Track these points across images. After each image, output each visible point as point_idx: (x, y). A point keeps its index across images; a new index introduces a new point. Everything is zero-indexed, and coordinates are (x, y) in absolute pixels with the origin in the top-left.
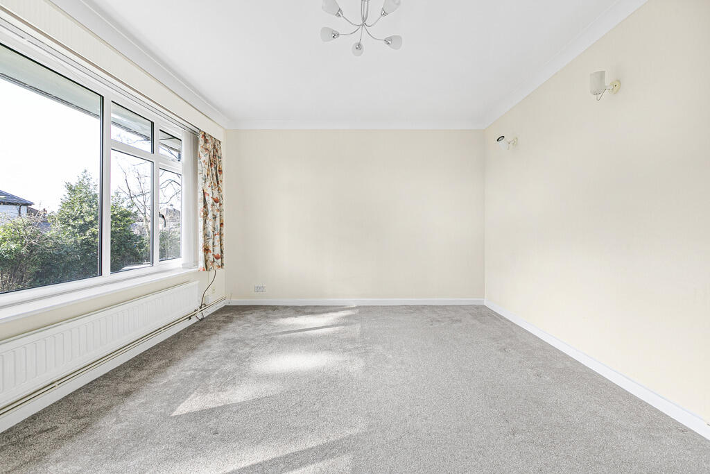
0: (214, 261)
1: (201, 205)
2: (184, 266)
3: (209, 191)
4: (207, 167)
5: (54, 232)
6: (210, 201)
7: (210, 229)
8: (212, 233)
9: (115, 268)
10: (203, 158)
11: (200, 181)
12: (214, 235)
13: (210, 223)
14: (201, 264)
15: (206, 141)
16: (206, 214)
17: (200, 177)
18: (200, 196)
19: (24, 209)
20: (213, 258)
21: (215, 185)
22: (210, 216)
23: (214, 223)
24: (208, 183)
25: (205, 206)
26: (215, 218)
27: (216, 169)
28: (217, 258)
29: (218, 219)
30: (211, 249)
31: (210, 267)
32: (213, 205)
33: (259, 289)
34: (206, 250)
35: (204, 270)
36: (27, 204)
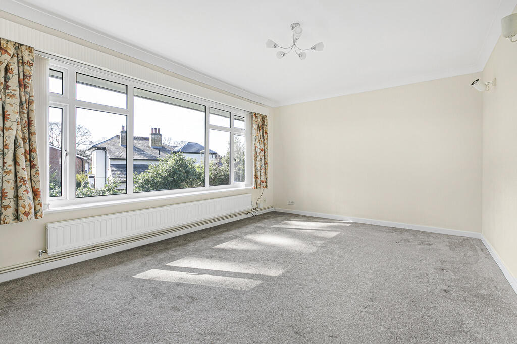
0: (261, 184)
1: (254, 153)
2: (246, 185)
3: (258, 145)
4: (256, 131)
5: (223, 167)
6: (258, 151)
7: (258, 166)
8: (259, 168)
9: (211, 185)
10: (255, 127)
11: (254, 140)
12: (261, 169)
13: (258, 163)
14: (254, 185)
15: (256, 117)
16: (256, 158)
17: (254, 137)
18: (254, 148)
19: (214, 155)
20: (260, 183)
21: (261, 141)
22: (258, 159)
23: (261, 163)
24: (257, 141)
25: (256, 153)
26: (261, 160)
27: (263, 132)
28: (263, 182)
29: (263, 160)
30: (259, 177)
31: (258, 187)
32: (260, 153)
33: (291, 203)
34: (257, 178)
35: (255, 188)
36: (216, 154)
